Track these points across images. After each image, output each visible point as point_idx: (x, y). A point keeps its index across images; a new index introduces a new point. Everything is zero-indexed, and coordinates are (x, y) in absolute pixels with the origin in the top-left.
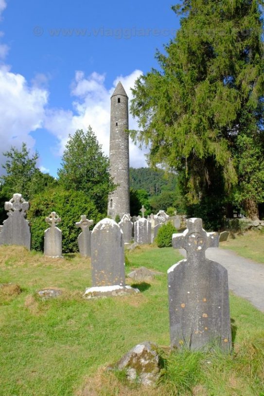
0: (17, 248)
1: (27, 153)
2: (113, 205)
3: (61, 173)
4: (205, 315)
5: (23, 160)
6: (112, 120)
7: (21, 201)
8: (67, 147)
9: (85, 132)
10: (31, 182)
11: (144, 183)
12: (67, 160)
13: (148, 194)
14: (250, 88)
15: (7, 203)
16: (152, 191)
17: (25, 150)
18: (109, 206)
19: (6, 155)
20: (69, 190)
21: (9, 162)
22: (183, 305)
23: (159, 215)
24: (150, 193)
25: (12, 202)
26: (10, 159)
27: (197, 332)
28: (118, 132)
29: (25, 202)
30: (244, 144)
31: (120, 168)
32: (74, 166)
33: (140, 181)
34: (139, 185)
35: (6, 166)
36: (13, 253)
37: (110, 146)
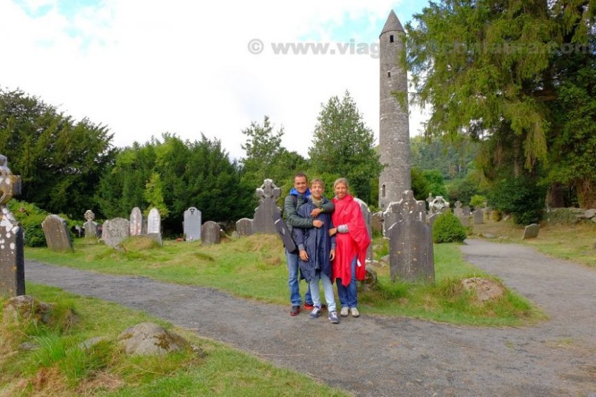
0: (269, 236)
1: (270, 129)
2: (386, 193)
3: (312, 153)
4: (415, 259)
5: (265, 138)
6: (382, 69)
7: (272, 187)
8: (319, 119)
9: (341, 100)
10: (277, 165)
11: (438, 159)
12: (319, 135)
13: (444, 176)
14: (578, 17)
15: (258, 189)
16: (452, 171)
17: (267, 124)
18: (381, 194)
19: (245, 133)
20: (322, 173)
21: (250, 140)
22: (399, 252)
23: (436, 202)
24: (448, 175)
25: (263, 188)
26: (251, 138)
27: (409, 271)
28: (391, 85)
29: (276, 188)
30: (570, 98)
31: (395, 139)
32: (329, 144)
33: (432, 155)
34: (430, 163)
35: (245, 146)
36: (267, 242)
37: (381, 107)
